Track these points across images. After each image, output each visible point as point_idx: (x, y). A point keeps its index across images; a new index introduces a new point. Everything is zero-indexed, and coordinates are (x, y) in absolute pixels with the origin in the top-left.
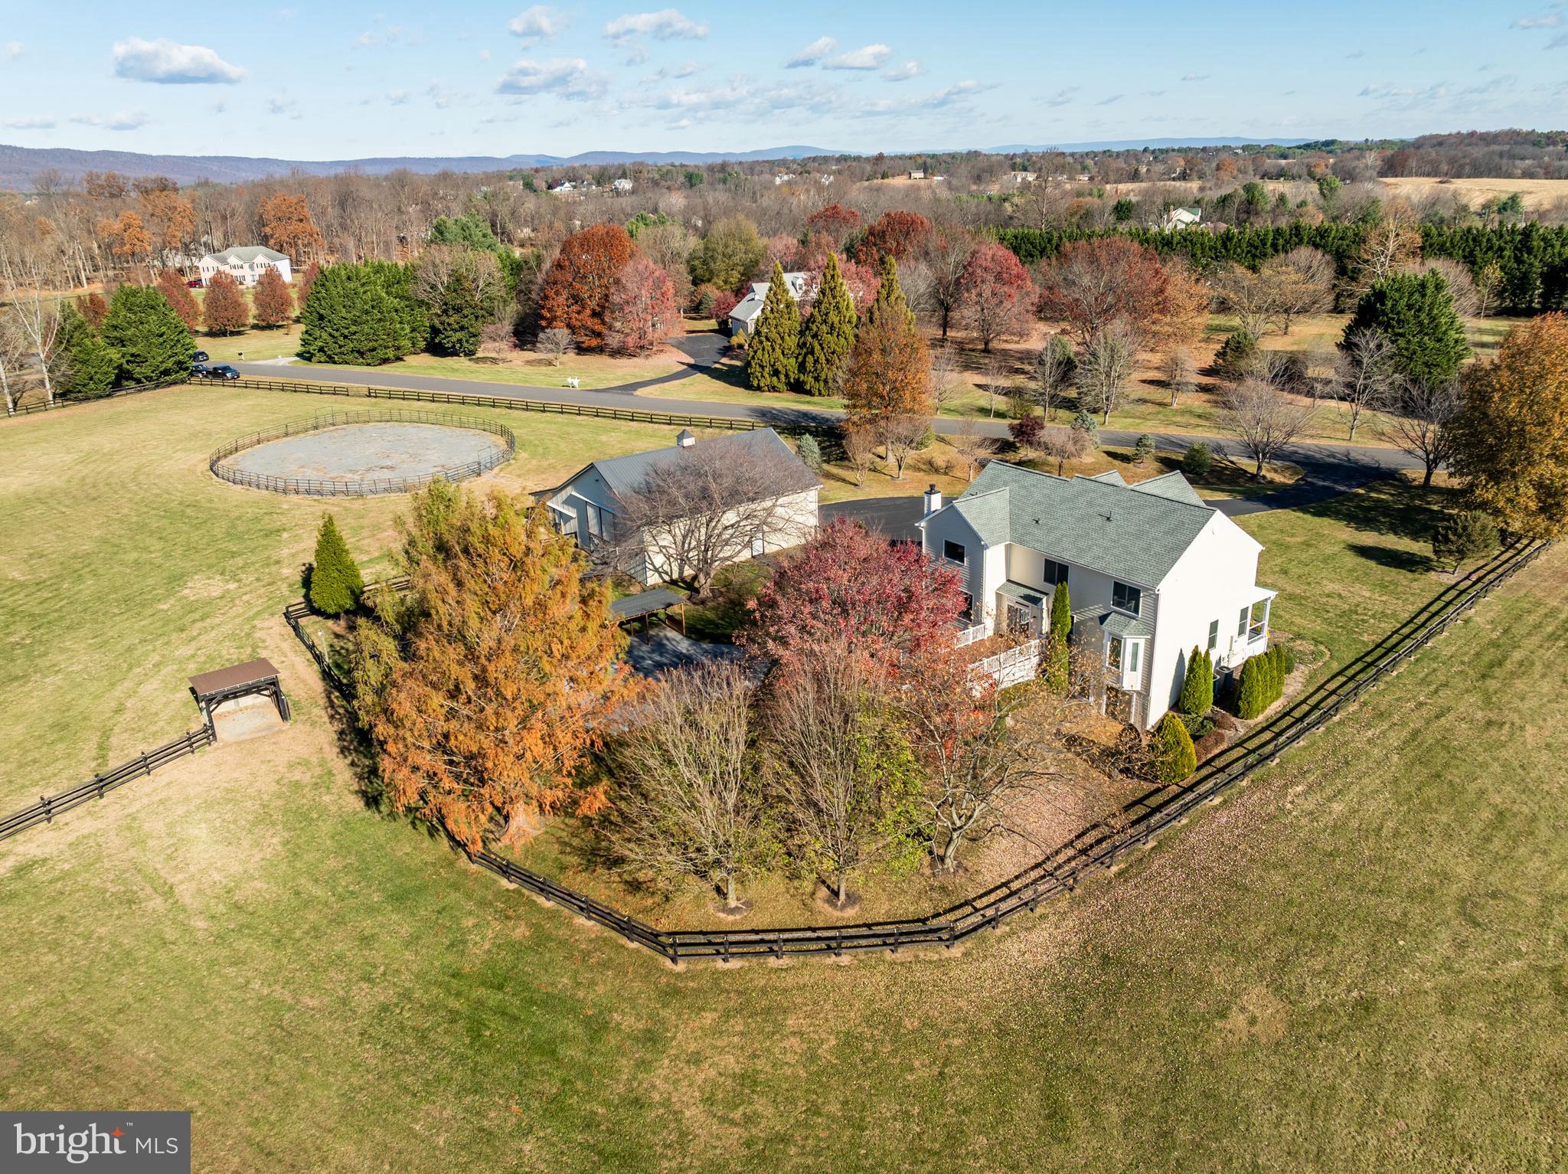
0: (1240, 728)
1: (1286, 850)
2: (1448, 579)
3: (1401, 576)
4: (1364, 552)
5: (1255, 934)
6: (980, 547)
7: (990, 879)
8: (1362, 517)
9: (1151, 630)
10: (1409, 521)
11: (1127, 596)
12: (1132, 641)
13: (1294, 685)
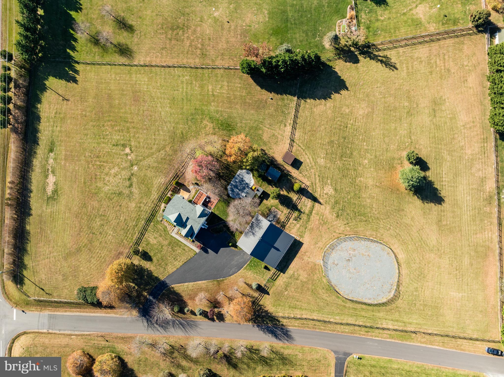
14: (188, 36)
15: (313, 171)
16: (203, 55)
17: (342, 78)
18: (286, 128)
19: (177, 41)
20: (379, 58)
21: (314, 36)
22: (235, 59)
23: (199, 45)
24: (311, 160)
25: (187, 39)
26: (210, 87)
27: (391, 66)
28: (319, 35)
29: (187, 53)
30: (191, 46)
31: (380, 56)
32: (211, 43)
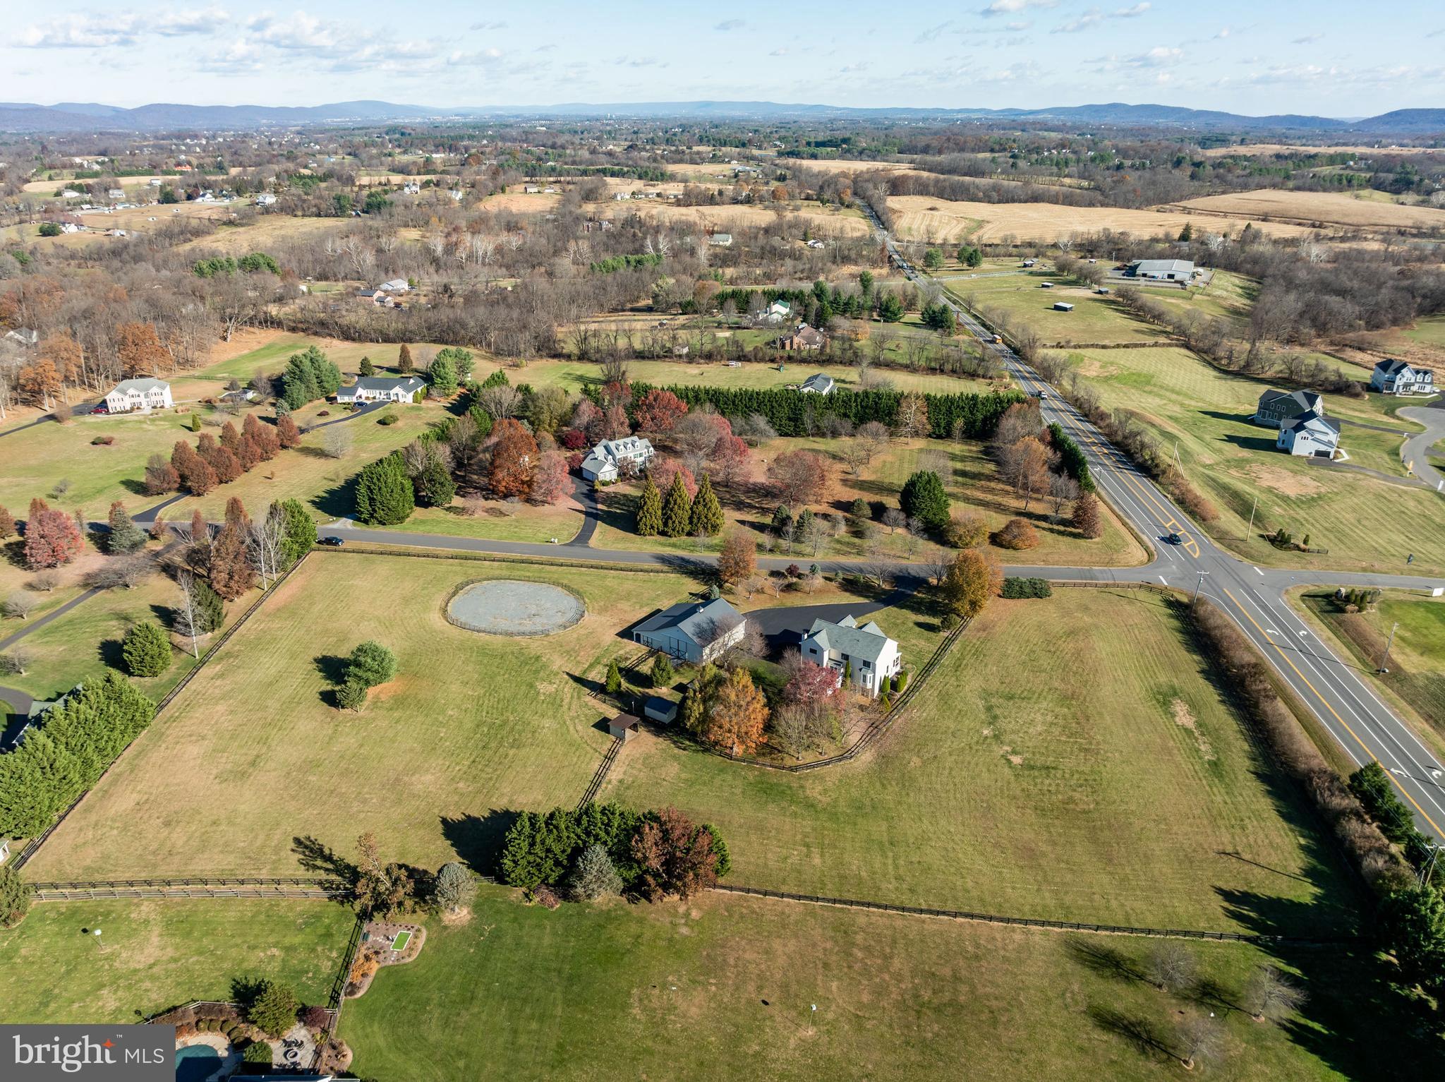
0: (898, 695)
1: (915, 727)
2: (946, 634)
3: (931, 634)
4: (920, 625)
5: (912, 746)
6: (822, 651)
7: (852, 744)
8: (916, 607)
9: (874, 672)
10: (932, 609)
11: (867, 664)
12: (869, 676)
13: (909, 680)
14: (900, 981)
15: (573, 714)
16: (844, 931)
17: (449, 842)
18: (621, 777)
19: (933, 974)
20: (331, 866)
21: (496, 936)
22: (744, 911)
23: (860, 955)
24: (571, 728)
25: (900, 975)
26: (817, 861)
27: (306, 847)
28: (482, 935)
29: (894, 941)
30: (887, 958)
31: (326, 870)
32: (821, 956)
